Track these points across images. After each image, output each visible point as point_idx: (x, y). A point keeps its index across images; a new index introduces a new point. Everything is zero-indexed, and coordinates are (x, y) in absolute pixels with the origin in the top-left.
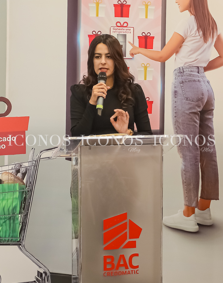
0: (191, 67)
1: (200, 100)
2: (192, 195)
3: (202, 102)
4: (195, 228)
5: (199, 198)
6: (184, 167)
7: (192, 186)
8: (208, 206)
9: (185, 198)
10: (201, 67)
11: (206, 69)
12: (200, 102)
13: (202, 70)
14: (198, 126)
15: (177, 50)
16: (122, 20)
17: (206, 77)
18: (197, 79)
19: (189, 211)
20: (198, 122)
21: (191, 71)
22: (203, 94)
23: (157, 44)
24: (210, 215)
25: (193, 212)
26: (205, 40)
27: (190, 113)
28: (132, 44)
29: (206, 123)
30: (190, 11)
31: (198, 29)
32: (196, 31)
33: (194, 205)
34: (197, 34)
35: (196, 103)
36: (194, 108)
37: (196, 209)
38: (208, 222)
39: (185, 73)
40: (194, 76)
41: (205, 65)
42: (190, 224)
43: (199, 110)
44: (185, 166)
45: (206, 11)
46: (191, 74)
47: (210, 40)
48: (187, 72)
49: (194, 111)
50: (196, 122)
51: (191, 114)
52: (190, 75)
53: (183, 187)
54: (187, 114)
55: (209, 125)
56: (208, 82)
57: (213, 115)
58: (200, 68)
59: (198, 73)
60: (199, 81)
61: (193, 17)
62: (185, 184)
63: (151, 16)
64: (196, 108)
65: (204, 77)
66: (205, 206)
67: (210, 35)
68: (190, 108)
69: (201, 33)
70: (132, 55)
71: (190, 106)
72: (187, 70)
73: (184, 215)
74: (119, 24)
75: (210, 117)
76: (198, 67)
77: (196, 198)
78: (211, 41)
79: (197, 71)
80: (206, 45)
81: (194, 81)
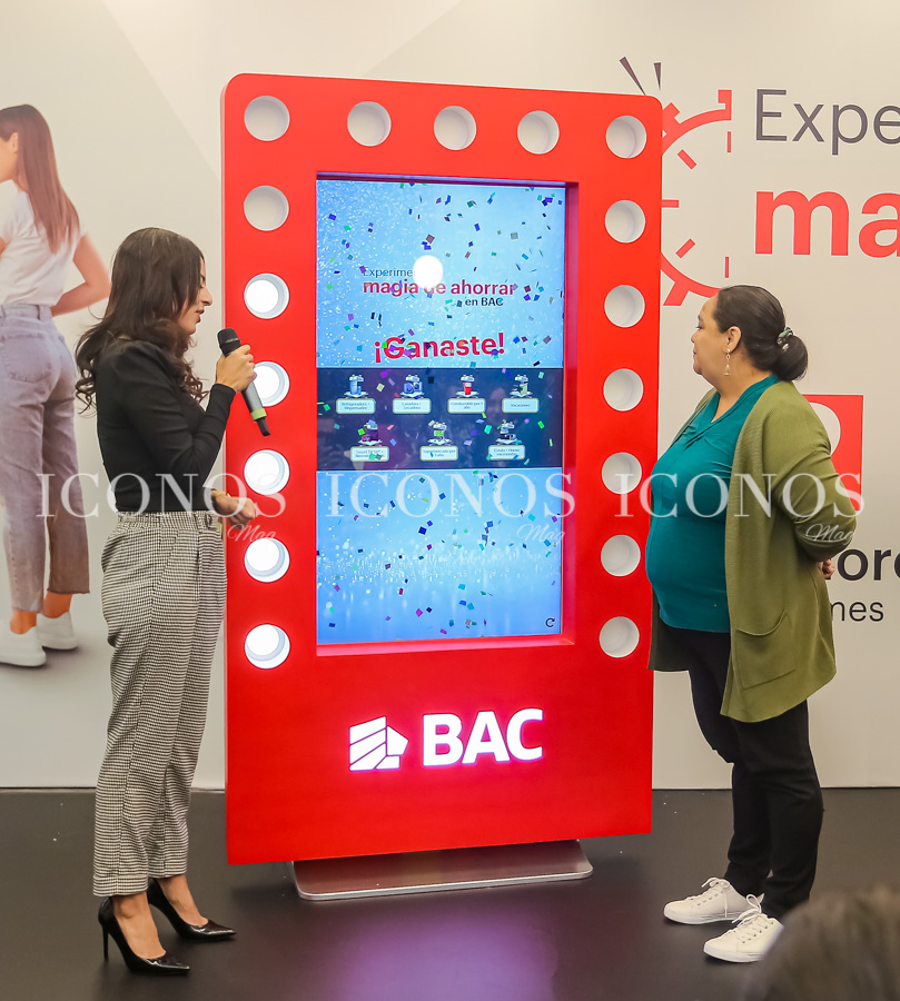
0: (20, 305)
1: (45, 377)
2: (30, 585)
3: (49, 383)
4: (39, 657)
5: (46, 592)
6: (9, 526)
7: (28, 567)
8: (66, 609)
9: (13, 594)
10: (45, 306)
11: (56, 310)
12: (43, 383)
13: (46, 312)
14: (40, 434)
17: (55, 329)
18: (35, 331)
19: (25, 621)
20: (40, 426)
21: (23, 315)
22: (49, 366)
24: (71, 626)
25: (33, 623)
26: (53, 246)
27: (22, 406)
29: (59, 428)
30: (17, 182)
31: (36, 223)
32: (31, 227)
33: (34, 606)
34: (35, 233)
35: (35, 385)
36: (30, 396)
37: (40, 617)
38: (66, 644)
39: (8, 319)
40: (28, 324)
41: (54, 302)
42: (27, 649)
43: (43, 399)
44: (12, 523)
45: (54, 184)
46: (23, 322)
47: (63, 247)
48: (12, 315)
49: (29, 402)
50: (34, 426)
51: (23, 410)
52: (20, 323)
53: (10, 570)
54: (14, 408)
55: (66, 432)
56: (61, 339)
57: (72, 411)
58: (42, 309)
59: (39, 318)
60: (40, 336)
61: (24, 196)
62: (13, 562)
64: (36, 395)
65: (51, 327)
66: (58, 610)
67: (63, 235)
68: (22, 397)
69: (43, 231)
71: (21, 391)
72: (14, 311)
73: (13, 629)
75: (66, 414)
76: (38, 306)
77: (39, 593)
78: (67, 250)
79: (36, 313)
80: (54, 259)
81: (30, 336)
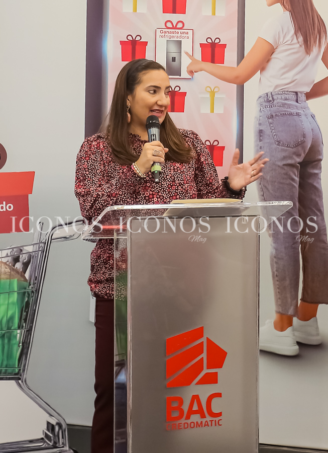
0: (284, 92)
1: (301, 144)
2: (288, 295)
3: (304, 148)
4: (293, 349)
5: (299, 302)
6: (274, 252)
7: (287, 282)
8: (313, 314)
9: (277, 301)
10: (301, 93)
11: (309, 96)
12: (300, 148)
13: (302, 97)
14: (297, 186)
15: (262, 66)
16: (175, 18)
17: (309, 109)
18: (294, 111)
19: (284, 322)
20: (297, 179)
21: (286, 99)
22: (304, 136)
23: (230, 56)
24: (317, 328)
25: (290, 324)
26: (308, 49)
27: (284, 165)
28: (191, 57)
29: (310, 181)
30: (283, 5)
31: (296, 33)
32: (293, 36)
33: (291, 312)
34: (295, 41)
35: (294, 150)
36: (291, 158)
37: (295, 320)
38: (314, 340)
39: (275, 102)
40: (289, 106)
41: (308, 90)
42: (285, 343)
43: (299, 160)
44: (276, 249)
45: (309, 4)
46: (286, 104)
47: (315, 50)
48: (279, 100)
49: (290, 162)
50: (293, 180)
51: (285, 167)
52: (284, 105)
53: (274, 284)
54: (279, 166)
55: (315, 184)
56: (313, 117)
57: (321, 168)
58: (299, 94)
59: (297, 102)
60: (298, 114)
61: (288, 14)
62: (276, 278)
63: (221, 12)
64: (294, 157)
65: (306, 108)
66: (308, 315)
67: (315, 42)
68: (284, 158)
69: (301, 39)
70: (191, 72)
71: (284, 154)
72: (279, 97)
73: (276, 328)
74: (169, 25)
75: (316, 171)
76: (296, 93)
77: (295, 301)
78: (317, 52)
79: (295, 98)
80: (308, 59)
81: (291, 114)
